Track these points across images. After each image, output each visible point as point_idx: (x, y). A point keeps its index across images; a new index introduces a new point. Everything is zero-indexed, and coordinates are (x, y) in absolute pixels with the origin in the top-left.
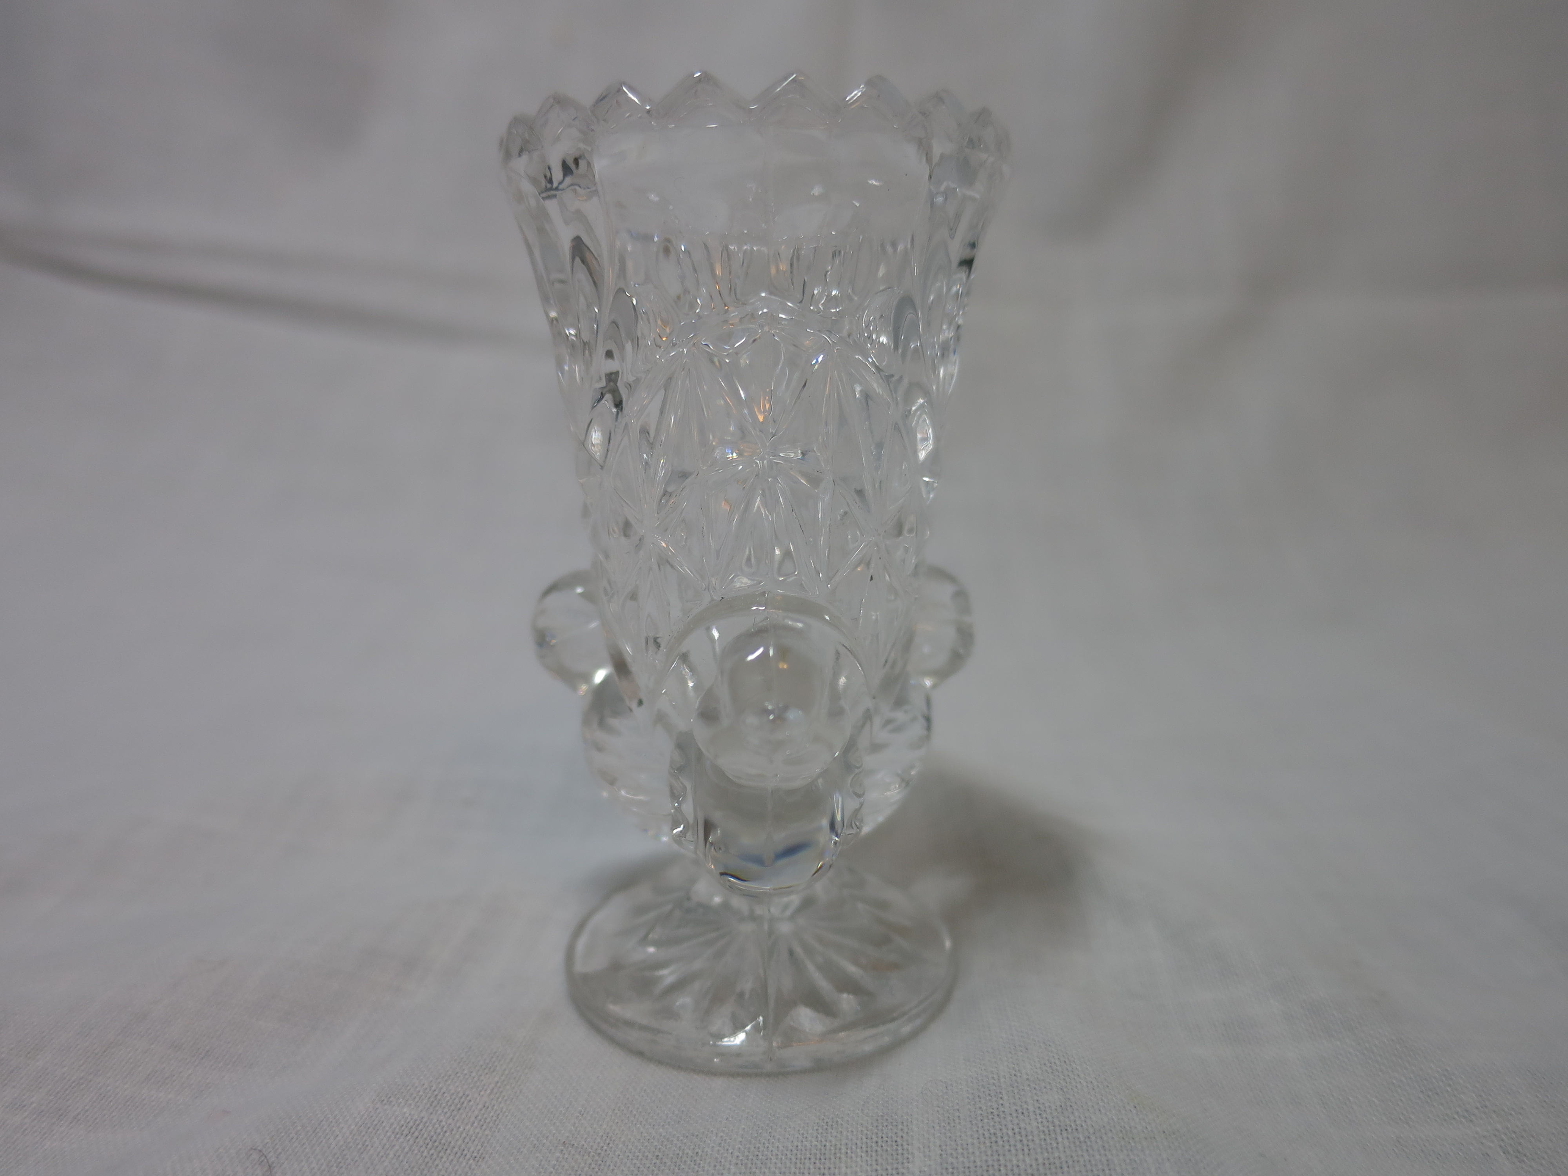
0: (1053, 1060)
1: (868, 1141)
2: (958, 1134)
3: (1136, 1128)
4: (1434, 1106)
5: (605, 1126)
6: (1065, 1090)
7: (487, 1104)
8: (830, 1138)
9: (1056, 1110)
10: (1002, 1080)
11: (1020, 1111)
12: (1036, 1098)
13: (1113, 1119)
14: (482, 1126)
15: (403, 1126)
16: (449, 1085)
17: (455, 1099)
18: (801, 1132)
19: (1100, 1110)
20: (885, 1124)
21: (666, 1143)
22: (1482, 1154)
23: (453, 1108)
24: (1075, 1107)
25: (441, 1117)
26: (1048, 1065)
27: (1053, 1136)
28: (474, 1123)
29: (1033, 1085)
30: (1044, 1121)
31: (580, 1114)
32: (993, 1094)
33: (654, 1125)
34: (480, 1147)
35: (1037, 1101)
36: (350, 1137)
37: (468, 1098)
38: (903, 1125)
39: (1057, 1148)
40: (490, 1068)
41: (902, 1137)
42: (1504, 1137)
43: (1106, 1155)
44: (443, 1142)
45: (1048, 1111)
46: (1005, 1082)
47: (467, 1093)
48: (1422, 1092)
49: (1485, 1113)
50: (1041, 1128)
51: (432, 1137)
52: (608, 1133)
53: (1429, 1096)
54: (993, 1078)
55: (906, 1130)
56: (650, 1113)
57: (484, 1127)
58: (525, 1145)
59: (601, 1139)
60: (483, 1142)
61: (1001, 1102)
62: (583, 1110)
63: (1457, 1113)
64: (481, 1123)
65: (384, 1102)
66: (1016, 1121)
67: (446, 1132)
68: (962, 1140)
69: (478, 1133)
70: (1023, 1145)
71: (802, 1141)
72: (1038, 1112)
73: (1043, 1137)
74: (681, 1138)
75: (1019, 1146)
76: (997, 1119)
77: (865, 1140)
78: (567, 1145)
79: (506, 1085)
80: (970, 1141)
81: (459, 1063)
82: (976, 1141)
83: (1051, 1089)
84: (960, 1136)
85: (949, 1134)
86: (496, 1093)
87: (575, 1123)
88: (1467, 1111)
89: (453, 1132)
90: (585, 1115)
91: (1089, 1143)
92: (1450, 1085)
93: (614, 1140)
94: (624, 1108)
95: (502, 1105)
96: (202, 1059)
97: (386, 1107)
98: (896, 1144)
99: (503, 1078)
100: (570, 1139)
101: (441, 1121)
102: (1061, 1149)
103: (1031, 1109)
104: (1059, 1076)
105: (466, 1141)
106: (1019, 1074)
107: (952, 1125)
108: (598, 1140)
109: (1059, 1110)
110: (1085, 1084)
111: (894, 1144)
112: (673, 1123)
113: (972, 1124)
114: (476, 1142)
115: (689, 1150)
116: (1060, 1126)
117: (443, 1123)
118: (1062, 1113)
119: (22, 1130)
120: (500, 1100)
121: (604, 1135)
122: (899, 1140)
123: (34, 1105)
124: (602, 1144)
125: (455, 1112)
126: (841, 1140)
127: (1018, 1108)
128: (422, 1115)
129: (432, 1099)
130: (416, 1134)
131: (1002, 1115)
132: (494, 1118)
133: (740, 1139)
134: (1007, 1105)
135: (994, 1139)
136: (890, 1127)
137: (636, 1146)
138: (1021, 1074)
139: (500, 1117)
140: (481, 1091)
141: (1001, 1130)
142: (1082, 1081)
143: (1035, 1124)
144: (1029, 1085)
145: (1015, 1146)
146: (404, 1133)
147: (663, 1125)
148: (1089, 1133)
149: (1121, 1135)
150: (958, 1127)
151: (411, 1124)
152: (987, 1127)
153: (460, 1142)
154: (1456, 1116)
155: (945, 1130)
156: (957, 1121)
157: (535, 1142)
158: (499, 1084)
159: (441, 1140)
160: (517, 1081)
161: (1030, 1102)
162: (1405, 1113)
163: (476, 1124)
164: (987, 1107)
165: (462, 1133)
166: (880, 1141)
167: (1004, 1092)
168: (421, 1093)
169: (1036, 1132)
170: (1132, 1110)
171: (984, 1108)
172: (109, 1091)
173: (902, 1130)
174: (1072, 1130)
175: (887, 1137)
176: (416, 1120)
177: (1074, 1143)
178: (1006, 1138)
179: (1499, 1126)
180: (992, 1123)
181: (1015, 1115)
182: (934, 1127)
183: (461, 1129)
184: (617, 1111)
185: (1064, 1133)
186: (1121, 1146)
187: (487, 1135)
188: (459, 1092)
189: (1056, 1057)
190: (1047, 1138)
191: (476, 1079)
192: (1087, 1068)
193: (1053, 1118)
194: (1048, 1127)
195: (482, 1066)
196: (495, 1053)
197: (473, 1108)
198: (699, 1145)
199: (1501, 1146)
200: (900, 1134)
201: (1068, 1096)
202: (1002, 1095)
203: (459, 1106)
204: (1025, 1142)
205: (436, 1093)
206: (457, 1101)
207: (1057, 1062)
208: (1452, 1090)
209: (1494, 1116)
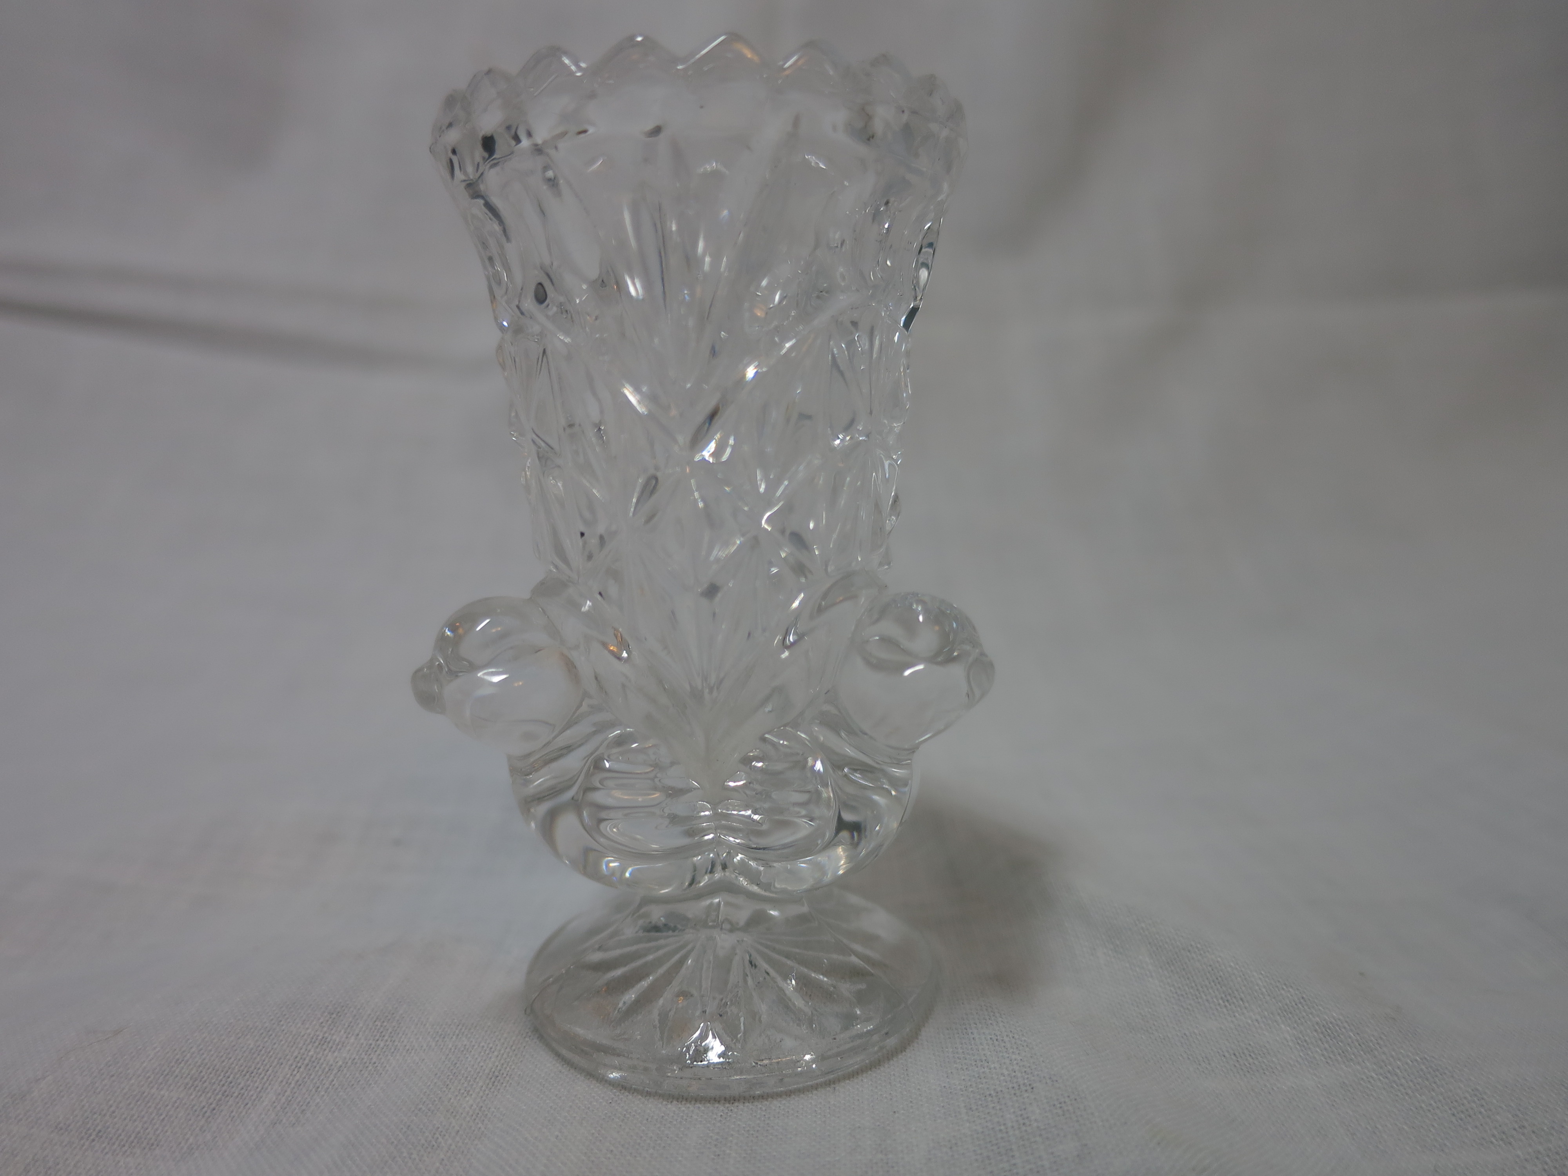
0: (1062, 1100)
3: (1162, 1168)
4: (1468, 1130)
6: (1080, 1134)
9: (1073, 1160)
10: (1011, 1132)
12: (1050, 1151)
13: (1136, 1161)
19: (1121, 1153)
24: (1094, 1153)
26: (1058, 1105)
29: (1045, 1135)
32: (1003, 1151)
35: (1052, 1153)
45: (1065, 1164)
46: (1014, 1135)
48: (1454, 1115)
49: (1523, 1134)
53: (1461, 1119)
54: (1001, 1131)
61: (1013, 1161)
63: (1494, 1136)
83: (1065, 1136)
88: (1503, 1133)
92: (1482, 1106)
103: (1047, 1165)
104: (1071, 1118)
106: (1027, 1123)
109: (1077, 1160)
110: (1101, 1123)
138: (1030, 1121)
142: (1097, 1121)
144: (1041, 1135)
154: (1493, 1140)
161: (1045, 1156)
162: (1438, 1139)
167: (1014, 1148)
170: (1156, 1147)
179: (1540, 1148)
189: (1065, 1095)
192: (1100, 1104)
201: (1084, 1142)
207: (1067, 1100)
208: (1486, 1111)
209: (1534, 1137)
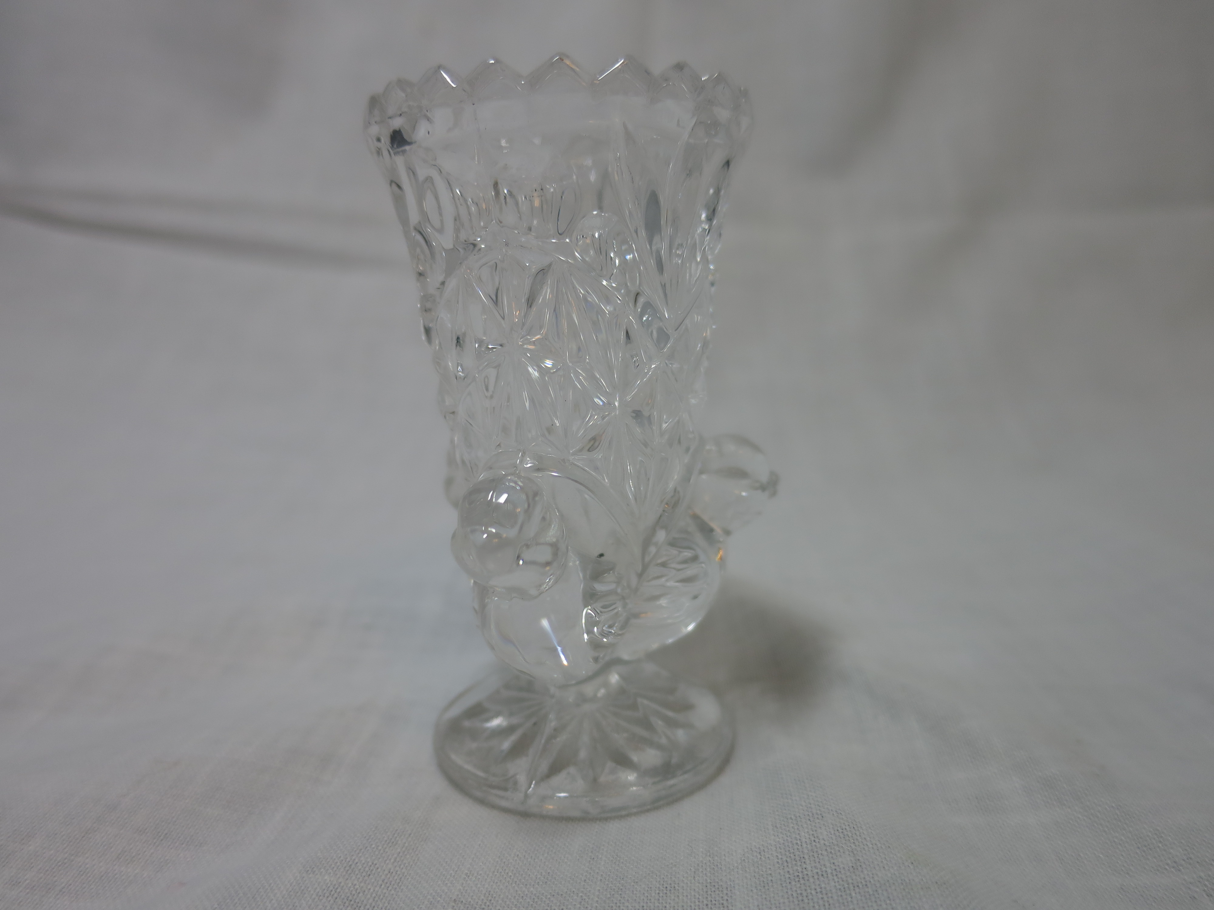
0: (844, 827)
1: (700, 904)
2: (772, 895)
3: (913, 880)
4: (1148, 859)
5: (487, 886)
6: (855, 852)
7: (391, 871)
8: (669, 901)
9: (849, 870)
10: (804, 845)
11: (820, 873)
12: (832, 861)
13: (895, 874)
14: (388, 887)
15: (324, 890)
16: (361, 857)
17: (365, 867)
18: (646, 894)
19: (884, 867)
20: (713, 889)
21: (536, 900)
22: (1190, 897)
23: (364, 874)
24: (864, 866)
25: (356, 882)
26: (840, 831)
27: (848, 892)
28: (381, 885)
29: (829, 850)
30: (840, 880)
31: (467, 876)
32: (798, 858)
33: (526, 885)
34: (387, 904)
35: (834, 863)
36: (282, 900)
37: (377, 866)
38: (728, 891)
39: (852, 902)
40: (393, 842)
41: (727, 900)
42: (1207, 883)
43: (891, 904)
44: (357, 901)
45: (843, 872)
46: (807, 848)
47: (375, 863)
48: (1139, 848)
49: (1190, 864)
50: (838, 887)
51: (348, 897)
52: (490, 891)
53: (1144, 851)
54: (797, 844)
55: (730, 894)
56: (522, 875)
57: (389, 889)
58: (423, 902)
59: (484, 896)
60: (390, 900)
61: (804, 866)
62: (469, 873)
63: (1168, 864)
64: (388, 885)
65: (309, 872)
66: (817, 883)
67: (359, 893)
68: (775, 900)
69: (385, 893)
70: (824, 901)
71: (647, 903)
72: (834, 873)
73: (840, 894)
74: (549, 896)
75: (821, 902)
76: (802, 882)
77: (697, 903)
78: (457, 902)
79: (406, 855)
80: (782, 901)
81: (368, 839)
82: (786, 901)
83: (844, 853)
84: (774, 897)
85: (764, 896)
86: (399, 861)
87: (463, 884)
88: (1175, 862)
89: (365, 893)
90: (470, 877)
91: (877, 896)
92: (1160, 842)
93: (495, 898)
94: (501, 870)
95: (404, 870)
96: (162, 840)
97: (311, 876)
98: (723, 906)
99: (404, 849)
100: (460, 896)
101: (355, 885)
102: (855, 902)
103: (829, 871)
104: (849, 840)
105: (376, 899)
106: (817, 840)
107: (767, 887)
108: (482, 897)
109: (851, 869)
110: (871, 846)
111: (721, 906)
112: (541, 883)
113: (783, 887)
114: (384, 900)
115: (556, 906)
116: (852, 883)
117: (357, 887)
118: (854, 872)
119: (18, 901)
120: (402, 866)
121: (486, 893)
122: (725, 902)
123: (27, 882)
124: (485, 901)
125: (366, 878)
126: (678, 903)
127: (819, 871)
128: (340, 881)
129: (347, 868)
130: (336, 895)
131: (806, 878)
132: (398, 881)
133: (597, 899)
134: (809, 868)
135: (800, 898)
136: (717, 892)
137: (513, 902)
138: (819, 839)
139: (403, 879)
140: (386, 860)
141: (806, 890)
142: (868, 844)
143: (833, 884)
144: (826, 850)
145: (818, 902)
146: (326, 895)
147: (534, 885)
148: (876, 887)
149: (902, 887)
150: (772, 889)
151: (331, 888)
152: (794, 889)
153: (371, 900)
154: (1167, 867)
155: (761, 892)
156: (770, 884)
157: (432, 900)
158: (401, 854)
159: (356, 899)
160: (415, 851)
161: (828, 865)
162: (1125, 865)
163: (383, 886)
164: (793, 870)
165: (372, 894)
166: (709, 903)
167: (806, 857)
168: (338, 864)
169: (834, 891)
170: (910, 865)
171: (791, 872)
172: (87, 868)
173: (727, 894)
174: (863, 886)
175: (715, 901)
176: (335, 885)
177: (865, 896)
178: (810, 897)
179: (1202, 875)
180: (798, 885)
181: (816, 877)
182: (752, 891)
183: (372, 890)
184: (496, 873)
185: (856, 888)
186: (903, 896)
187: (393, 895)
188: (368, 862)
189: (847, 824)
190: (843, 894)
191: (382, 851)
192: (872, 833)
193: (847, 877)
194: (843, 885)
195: (386, 841)
196: (397, 830)
197: (380, 874)
198: (564, 903)
199: (1204, 890)
200: (726, 897)
201: (858, 858)
202: (805, 859)
203: (369, 873)
204: (826, 899)
205: (350, 863)
206: (367, 869)
207: (847, 828)
208: (1163, 846)
209: (1198, 866)
